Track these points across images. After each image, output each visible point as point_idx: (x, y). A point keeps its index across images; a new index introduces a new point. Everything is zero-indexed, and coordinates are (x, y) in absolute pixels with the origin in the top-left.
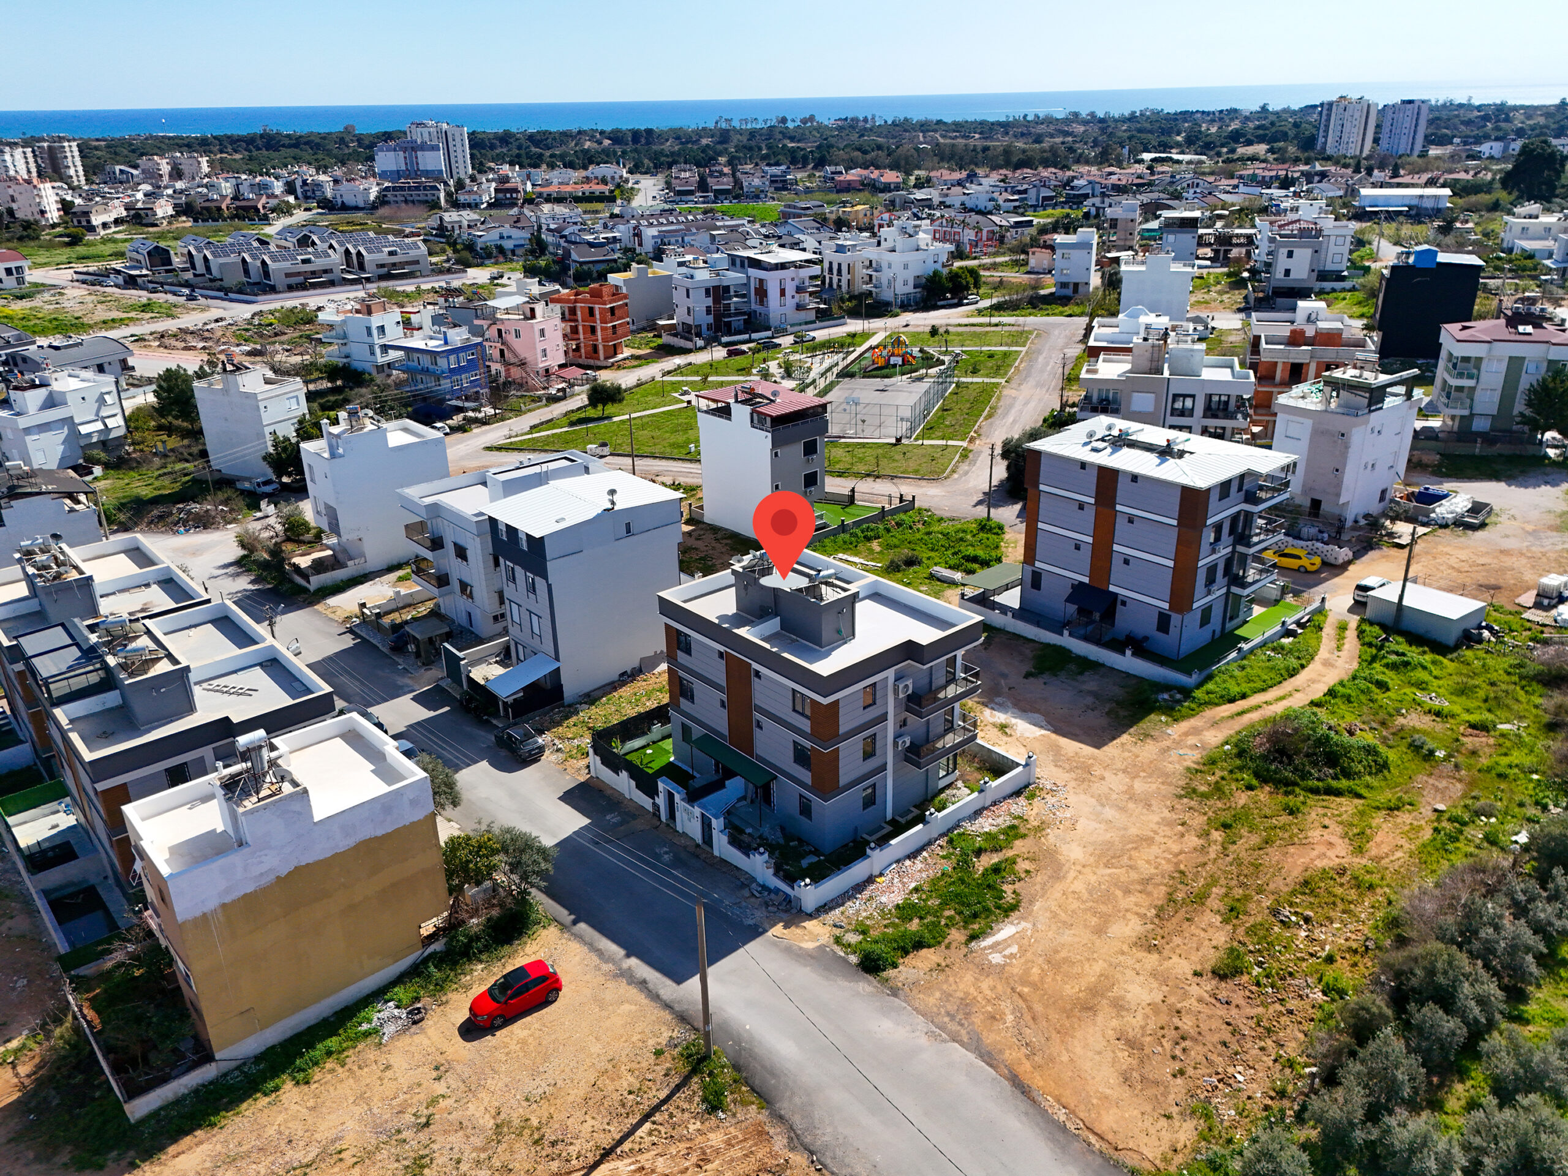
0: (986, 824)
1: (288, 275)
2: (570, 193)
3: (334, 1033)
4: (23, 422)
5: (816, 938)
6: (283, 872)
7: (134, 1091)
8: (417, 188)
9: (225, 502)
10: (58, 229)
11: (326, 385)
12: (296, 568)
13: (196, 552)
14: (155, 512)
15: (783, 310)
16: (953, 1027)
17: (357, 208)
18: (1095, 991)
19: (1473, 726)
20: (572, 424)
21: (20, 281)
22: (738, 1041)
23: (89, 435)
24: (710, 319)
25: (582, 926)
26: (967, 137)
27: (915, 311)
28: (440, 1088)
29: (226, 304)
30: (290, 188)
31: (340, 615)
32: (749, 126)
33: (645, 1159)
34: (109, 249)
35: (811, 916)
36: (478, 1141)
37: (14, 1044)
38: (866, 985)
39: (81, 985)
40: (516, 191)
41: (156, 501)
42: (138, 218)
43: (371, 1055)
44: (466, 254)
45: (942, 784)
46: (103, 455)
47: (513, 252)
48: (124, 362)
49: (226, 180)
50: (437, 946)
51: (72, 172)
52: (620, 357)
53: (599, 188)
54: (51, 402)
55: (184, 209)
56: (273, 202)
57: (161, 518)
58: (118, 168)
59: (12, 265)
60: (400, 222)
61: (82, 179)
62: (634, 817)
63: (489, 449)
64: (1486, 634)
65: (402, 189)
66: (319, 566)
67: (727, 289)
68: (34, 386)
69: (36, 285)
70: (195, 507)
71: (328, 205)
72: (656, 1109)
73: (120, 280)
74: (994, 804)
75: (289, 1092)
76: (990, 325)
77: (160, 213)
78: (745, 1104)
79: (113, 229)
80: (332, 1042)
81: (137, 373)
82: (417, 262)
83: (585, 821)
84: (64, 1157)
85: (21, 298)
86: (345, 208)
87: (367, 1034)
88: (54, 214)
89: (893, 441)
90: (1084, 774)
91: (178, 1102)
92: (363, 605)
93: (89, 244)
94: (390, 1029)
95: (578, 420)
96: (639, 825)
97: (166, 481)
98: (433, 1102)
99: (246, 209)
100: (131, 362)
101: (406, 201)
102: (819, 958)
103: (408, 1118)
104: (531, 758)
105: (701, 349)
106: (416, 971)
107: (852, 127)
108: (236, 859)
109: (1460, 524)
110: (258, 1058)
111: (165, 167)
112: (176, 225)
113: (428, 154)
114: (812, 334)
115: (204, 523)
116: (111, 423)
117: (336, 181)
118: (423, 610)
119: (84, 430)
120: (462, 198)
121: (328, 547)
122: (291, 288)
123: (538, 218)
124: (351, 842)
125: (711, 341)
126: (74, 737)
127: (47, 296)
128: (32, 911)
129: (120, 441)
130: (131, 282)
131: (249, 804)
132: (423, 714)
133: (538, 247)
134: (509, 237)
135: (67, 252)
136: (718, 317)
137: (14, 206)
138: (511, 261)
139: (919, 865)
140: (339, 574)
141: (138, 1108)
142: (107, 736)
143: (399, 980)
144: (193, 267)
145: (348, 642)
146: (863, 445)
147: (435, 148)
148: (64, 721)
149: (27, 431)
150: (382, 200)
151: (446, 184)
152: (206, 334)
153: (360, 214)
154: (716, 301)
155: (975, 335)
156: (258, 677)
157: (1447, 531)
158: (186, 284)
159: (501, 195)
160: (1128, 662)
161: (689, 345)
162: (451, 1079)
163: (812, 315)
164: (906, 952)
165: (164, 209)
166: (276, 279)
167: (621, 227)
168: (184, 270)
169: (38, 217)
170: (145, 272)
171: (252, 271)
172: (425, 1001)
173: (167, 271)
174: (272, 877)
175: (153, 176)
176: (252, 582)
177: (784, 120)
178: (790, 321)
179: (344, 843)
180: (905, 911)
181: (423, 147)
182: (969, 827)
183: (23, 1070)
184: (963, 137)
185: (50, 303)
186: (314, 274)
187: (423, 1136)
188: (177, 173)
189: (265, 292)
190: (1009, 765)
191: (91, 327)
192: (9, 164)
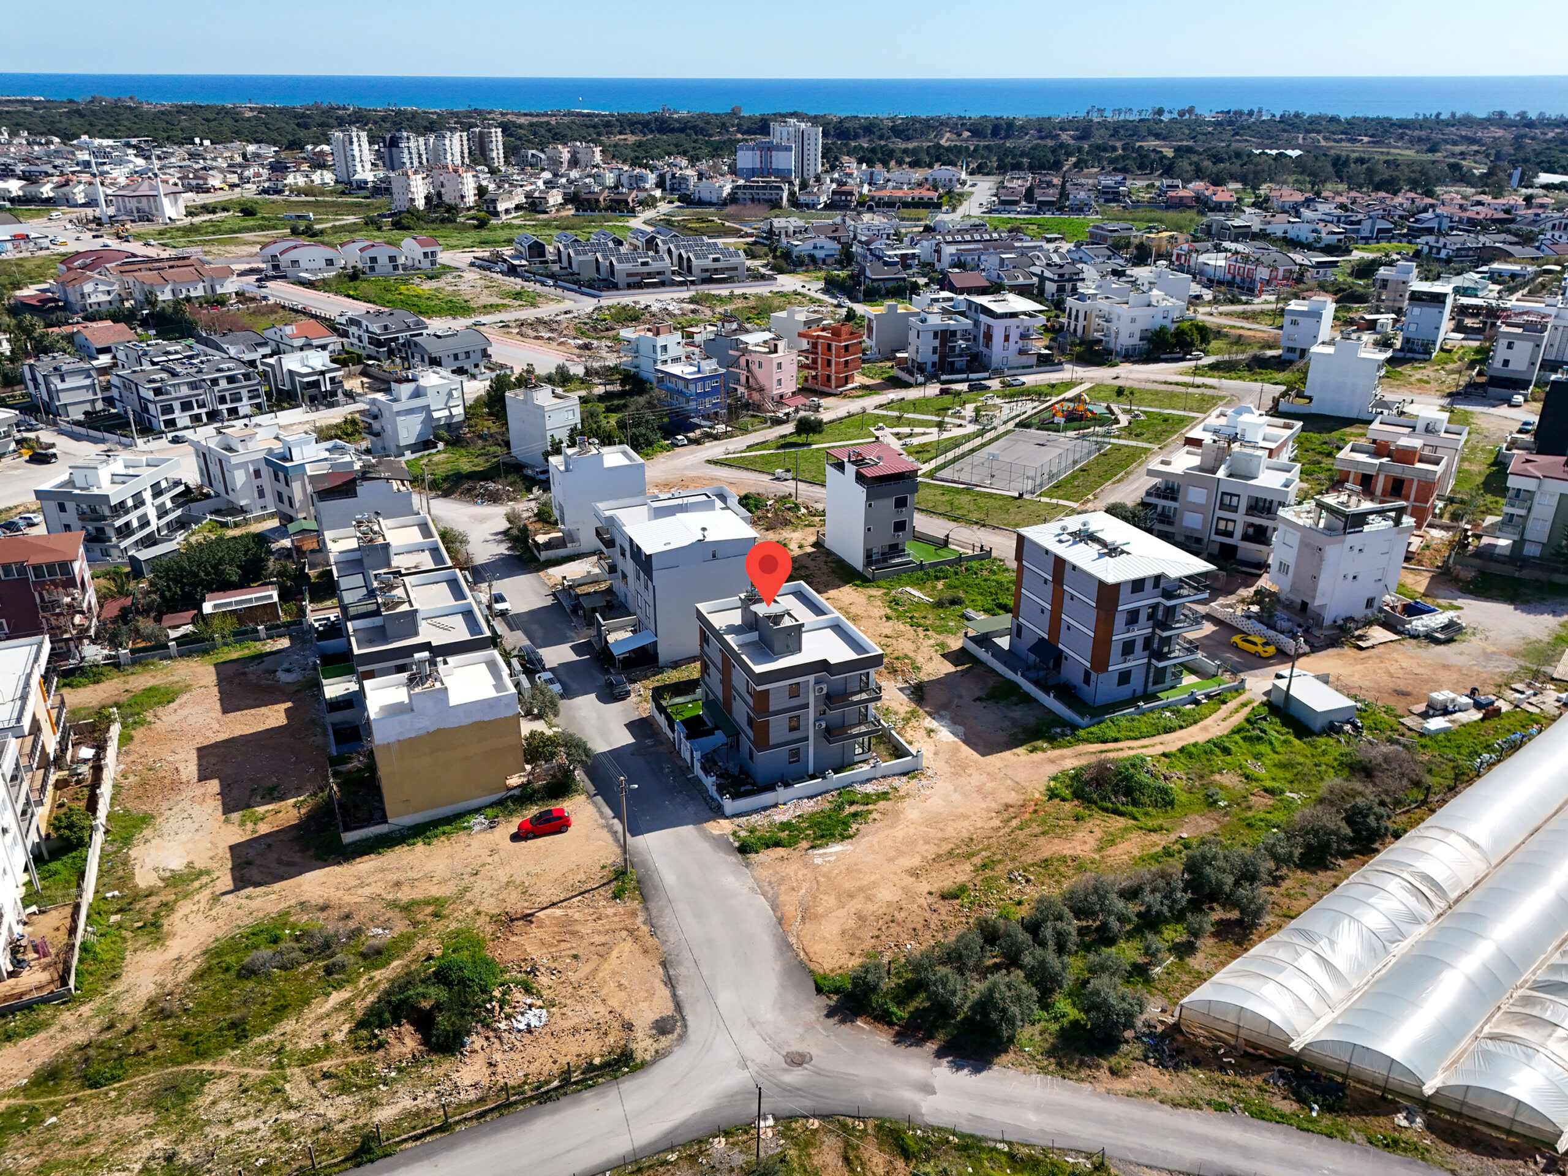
0: (869, 788)
1: (629, 275)
2: (900, 198)
3: (449, 824)
4: (396, 407)
5: (722, 828)
6: (431, 730)
7: (347, 829)
8: (764, 188)
9: (510, 485)
10: (472, 212)
11: (617, 388)
12: (536, 544)
13: (482, 520)
14: (466, 486)
15: (1005, 353)
16: (767, 888)
17: (710, 204)
18: (861, 889)
19: (1266, 790)
20: (778, 448)
21: (433, 263)
22: (647, 869)
23: (439, 419)
24: (936, 358)
25: (599, 798)
26: (1353, 141)
27: (1134, 362)
28: (489, 860)
29: (578, 296)
30: (660, 184)
31: (551, 583)
32: (1122, 117)
33: (570, 912)
34: (503, 235)
35: (727, 818)
36: (496, 886)
37: (301, 798)
38: (735, 859)
39: (336, 774)
40: (851, 194)
41: (472, 476)
42: (534, 205)
43: (464, 838)
44: (782, 262)
45: (857, 759)
46: (446, 435)
47: (824, 262)
48: (485, 350)
49: (611, 170)
50: (516, 792)
51: (494, 155)
52: (850, 386)
53: (926, 194)
54: (417, 394)
55: (572, 199)
56: (642, 195)
57: (469, 490)
58: (531, 152)
59: (429, 250)
60: (742, 222)
61: (502, 160)
62: (662, 743)
63: (709, 462)
64: (1348, 727)
65: (752, 187)
66: (548, 545)
67: (953, 333)
68: (408, 380)
69: (444, 266)
70: (492, 486)
71: (688, 200)
72: (588, 891)
73: (505, 267)
74: (884, 777)
75: (420, 847)
76: (1193, 385)
77: (551, 202)
78: (633, 899)
79: (514, 215)
80: (447, 828)
81: (493, 360)
82: (736, 269)
83: (631, 740)
84: (311, 853)
85: (431, 278)
86: (701, 203)
87: (465, 828)
88: (471, 199)
89: (1016, 495)
90: (961, 768)
91: (367, 839)
92: (564, 578)
93: (494, 229)
94: (477, 828)
95: (785, 444)
96: (662, 749)
97: (481, 460)
98: (484, 865)
99: (618, 202)
100: (490, 351)
101: (753, 200)
102: (720, 842)
103: (469, 870)
104: (623, 696)
105: (921, 384)
106: (500, 803)
107: (1231, 123)
108: (407, 717)
109: (1430, 638)
110: (410, 828)
111: (566, 155)
112: (564, 213)
113: (782, 154)
114: (1023, 379)
115: (494, 498)
116: (455, 411)
117: (700, 176)
118: (603, 586)
119: (436, 415)
120: (803, 198)
121: (560, 531)
122: (629, 286)
123: (855, 228)
124: (468, 721)
125: (931, 378)
126: (353, 639)
127: (449, 278)
128: (326, 735)
129: (459, 425)
130: (512, 271)
131: (417, 690)
132: (572, 657)
133: (846, 258)
134: (822, 248)
135: (473, 236)
136: (942, 358)
137: (443, 190)
138: (821, 269)
139: (812, 803)
140: (562, 552)
141: (349, 837)
142: (371, 642)
143: (491, 805)
144: (560, 261)
145: (549, 601)
146: (991, 495)
147: (788, 149)
148: (350, 630)
149: (399, 413)
150: (733, 199)
151: (791, 183)
152: (555, 326)
153: (712, 210)
154: (943, 344)
155: (1171, 396)
156: (459, 621)
157: (1414, 642)
158: (552, 276)
159: (836, 197)
160: (1050, 701)
161: (911, 380)
162: (496, 857)
163: (1034, 360)
164: (768, 847)
165: (555, 198)
166: (619, 278)
167: (925, 243)
168: (554, 262)
169: (458, 201)
170: (524, 262)
171: (602, 270)
172: (501, 819)
173: (541, 262)
174: (423, 732)
175: (555, 162)
176: (509, 549)
177: (1160, 112)
178: (1010, 364)
179: (466, 721)
180: (785, 826)
181: (779, 148)
182: (858, 787)
183: (303, 811)
184: (1349, 140)
185: (449, 284)
186: (650, 275)
187: (472, 879)
188: (574, 163)
189: (608, 288)
190: (906, 753)
191: (474, 310)
192: (448, 147)
